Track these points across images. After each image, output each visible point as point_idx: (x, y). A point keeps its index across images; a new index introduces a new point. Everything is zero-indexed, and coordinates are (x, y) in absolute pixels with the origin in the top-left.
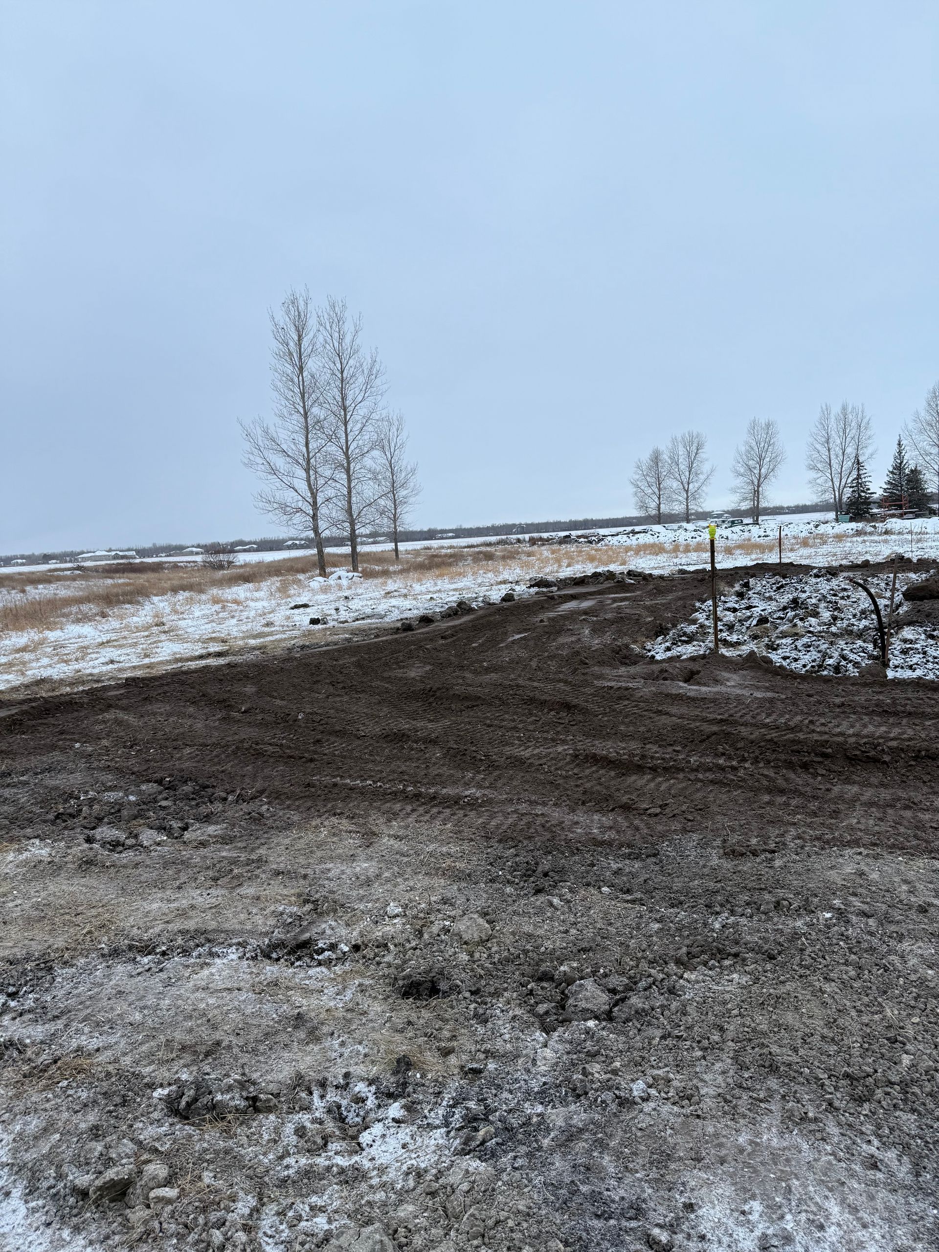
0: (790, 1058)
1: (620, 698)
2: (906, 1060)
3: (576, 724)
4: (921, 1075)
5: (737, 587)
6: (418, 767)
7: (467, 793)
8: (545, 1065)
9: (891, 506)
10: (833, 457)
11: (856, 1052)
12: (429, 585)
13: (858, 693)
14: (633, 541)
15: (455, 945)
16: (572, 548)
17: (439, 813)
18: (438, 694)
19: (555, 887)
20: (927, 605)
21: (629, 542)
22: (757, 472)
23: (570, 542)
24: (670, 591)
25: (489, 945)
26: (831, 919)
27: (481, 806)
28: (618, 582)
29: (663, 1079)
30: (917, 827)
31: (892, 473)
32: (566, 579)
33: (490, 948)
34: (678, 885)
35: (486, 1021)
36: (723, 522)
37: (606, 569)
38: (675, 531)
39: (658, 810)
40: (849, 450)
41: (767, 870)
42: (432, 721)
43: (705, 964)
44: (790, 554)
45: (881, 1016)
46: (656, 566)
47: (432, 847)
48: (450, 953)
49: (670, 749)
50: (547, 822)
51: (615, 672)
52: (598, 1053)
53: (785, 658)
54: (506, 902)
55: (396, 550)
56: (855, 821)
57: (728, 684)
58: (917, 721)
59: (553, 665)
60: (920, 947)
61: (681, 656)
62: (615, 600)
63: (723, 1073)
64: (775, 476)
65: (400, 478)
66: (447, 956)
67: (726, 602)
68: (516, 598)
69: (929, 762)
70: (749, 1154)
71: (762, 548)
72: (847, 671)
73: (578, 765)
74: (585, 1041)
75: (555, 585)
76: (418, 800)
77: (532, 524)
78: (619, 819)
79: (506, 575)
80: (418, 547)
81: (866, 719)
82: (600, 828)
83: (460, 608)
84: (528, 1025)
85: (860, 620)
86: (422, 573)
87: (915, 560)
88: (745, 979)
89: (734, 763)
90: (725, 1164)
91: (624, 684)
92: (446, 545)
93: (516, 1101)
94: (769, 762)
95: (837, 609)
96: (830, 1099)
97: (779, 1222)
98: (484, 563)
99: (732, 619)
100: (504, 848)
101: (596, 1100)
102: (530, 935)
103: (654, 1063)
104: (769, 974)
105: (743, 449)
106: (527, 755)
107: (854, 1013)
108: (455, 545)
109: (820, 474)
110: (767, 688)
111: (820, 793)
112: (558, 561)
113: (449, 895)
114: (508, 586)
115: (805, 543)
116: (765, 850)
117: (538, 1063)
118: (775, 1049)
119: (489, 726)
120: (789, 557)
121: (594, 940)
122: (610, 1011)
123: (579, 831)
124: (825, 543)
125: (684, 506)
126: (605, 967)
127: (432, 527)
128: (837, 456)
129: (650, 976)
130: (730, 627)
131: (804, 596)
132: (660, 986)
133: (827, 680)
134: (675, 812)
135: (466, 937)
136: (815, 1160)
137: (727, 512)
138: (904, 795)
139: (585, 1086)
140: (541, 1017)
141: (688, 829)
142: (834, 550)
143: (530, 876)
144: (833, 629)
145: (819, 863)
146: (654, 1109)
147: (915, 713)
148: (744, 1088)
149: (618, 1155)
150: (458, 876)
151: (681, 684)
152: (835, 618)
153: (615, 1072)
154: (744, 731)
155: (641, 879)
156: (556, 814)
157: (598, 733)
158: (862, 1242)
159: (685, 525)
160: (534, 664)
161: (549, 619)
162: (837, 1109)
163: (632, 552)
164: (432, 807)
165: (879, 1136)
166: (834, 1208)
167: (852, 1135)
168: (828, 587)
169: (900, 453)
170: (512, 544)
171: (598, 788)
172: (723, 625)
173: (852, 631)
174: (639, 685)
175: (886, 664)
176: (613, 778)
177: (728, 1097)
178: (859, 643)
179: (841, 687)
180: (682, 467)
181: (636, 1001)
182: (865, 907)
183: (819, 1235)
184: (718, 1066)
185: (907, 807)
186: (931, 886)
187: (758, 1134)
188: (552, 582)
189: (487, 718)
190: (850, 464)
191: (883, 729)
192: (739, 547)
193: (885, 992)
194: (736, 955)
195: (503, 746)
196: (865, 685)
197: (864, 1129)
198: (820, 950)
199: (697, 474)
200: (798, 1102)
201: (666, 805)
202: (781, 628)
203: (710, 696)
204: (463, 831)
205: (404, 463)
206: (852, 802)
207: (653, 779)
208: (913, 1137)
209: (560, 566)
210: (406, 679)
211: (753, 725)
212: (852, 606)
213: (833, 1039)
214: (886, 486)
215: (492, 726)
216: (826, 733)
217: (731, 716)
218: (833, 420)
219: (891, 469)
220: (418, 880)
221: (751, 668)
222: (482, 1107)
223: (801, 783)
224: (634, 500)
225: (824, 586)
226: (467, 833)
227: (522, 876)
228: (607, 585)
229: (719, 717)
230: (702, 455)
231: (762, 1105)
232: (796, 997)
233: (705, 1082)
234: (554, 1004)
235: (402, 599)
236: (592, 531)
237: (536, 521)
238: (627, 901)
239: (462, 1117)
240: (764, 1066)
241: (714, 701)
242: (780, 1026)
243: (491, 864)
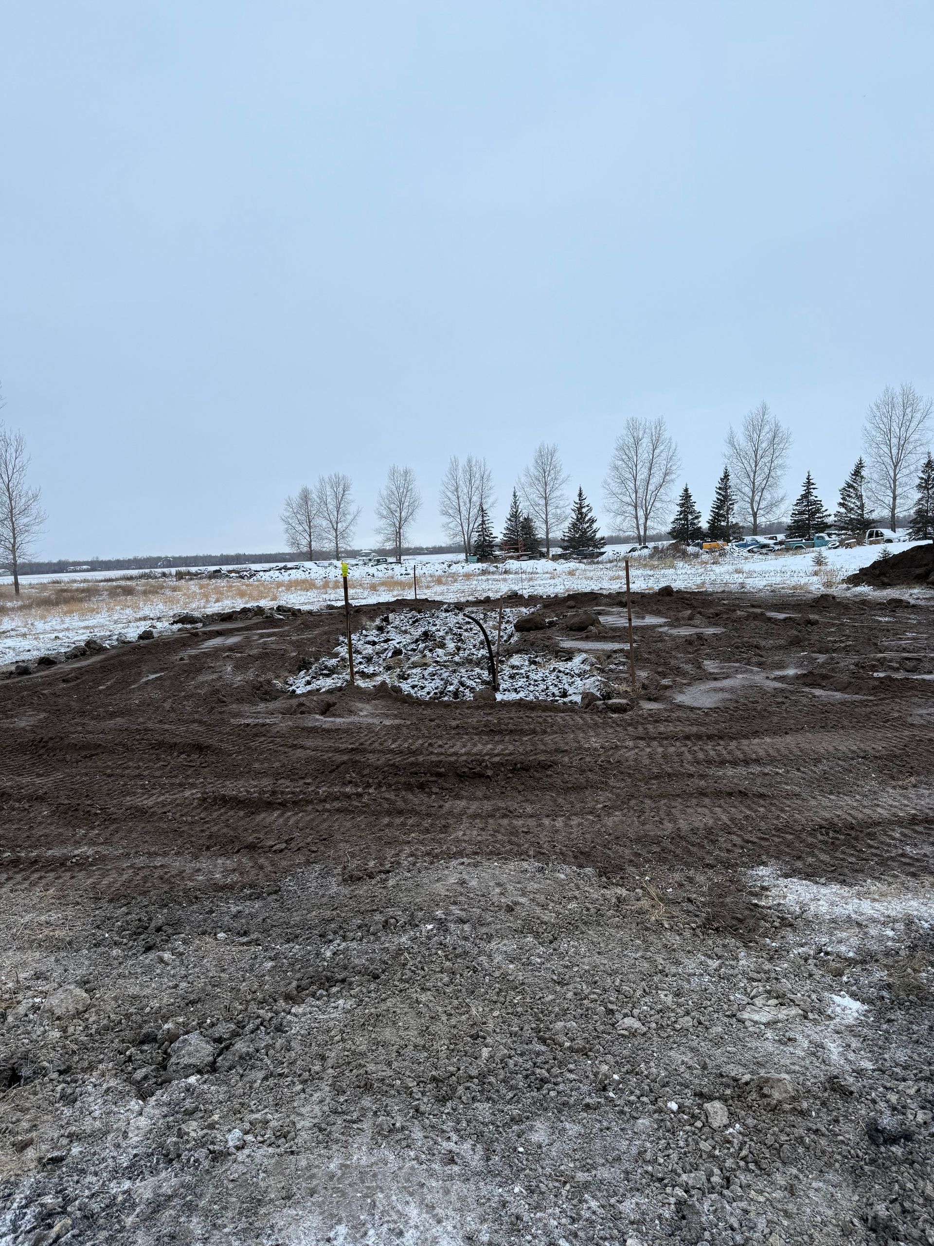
0: (384, 1074)
1: (256, 735)
2: (485, 1052)
3: (208, 766)
4: (497, 1064)
5: (378, 622)
6: (19, 829)
7: (76, 852)
8: (137, 1135)
9: (510, 549)
10: (462, 504)
11: (442, 1055)
12: (54, 623)
13: (472, 714)
14: (285, 577)
15: (45, 1022)
16: (222, 583)
17: (41, 878)
18: (50, 744)
19: (167, 941)
20: (532, 635)
21: (281, 578)
22: (397, 514)
23: (220, 577)
24: (317, 626)
25: (86, 1016)
26: (432, 930)
27: (91, 865)
28: (267, 617)
29: (261, 1122)
30: (512, 834)
31: (510, 520)
32: (213, 615)
33: (87, 1019)
34: (296, 918)
35: (75, 1101)
36: (370, 560)
37: (257, 604)
38: (326, 567)
39: (284, 846)
40: (474, 499)
41: (380, 890)
42: (42, 775)
43: (313, 995)
44: (426, 591)
45: (467, 1016)
46: (306, 601)
47: (28, 918)
48: (39, 1033)
49: (301, 782)
50: (166, 873)
51: (253, 709)
52: (196, 1109)
53: (413, 687)
54: (111, 965)
55: (16, 583)
56: (462, 833)
57: (361, 714)
58: (517, 738)
59: (188, 705)
60: (505, 945)
61: (320, 689)
62: (262, 636)
63: (321, 1102)
64: (414, 520)
65: (20, 504)
66: (35, 1037)
67: (367, 636)
68: (156, 635)
69: (524, 773)
70: (339, 1179)
71: (402, 585)
72: (464, 696)
73: (205, 809)
74: (184, 1099)
75: (201, 621)
76: (15, 867)
77: (180, 558)
78: (244, 860)
79: (147, 611)
80: (45, 581)
81: (476, 738)
82: (223, 872)
83: (89, 648)
84: (122, 1095)
85: (479, 650)
86: (47, 610)
87: (526, 596)
88: (351, 1003)
89: (360, 790)
90: (316, 1195)
91: (261, 721)
92: (78, 579)
93: (101, 1181)
94: (390, 785)
95: (460, 640)
96: (416, 1105)
97: (362, 1240)
98: (123, 598)
99: (371, 652)
100: (114, 908)
101: (188, 1160)
102: (135, 997)
103: (253, 1107)
104: (373, 995)
105: (385, 493)
106: (150, 804)
107: (444, 1018)
108: (90, 578)
109: (452, 519)
110: (396, 715)
111: (433, 811)
112: (206, 596)
113: (44, 969)
114: (149, 623)
115: (439, 581)
116: (380, 872)
117: (130, 1135)
118: (371, 1067)
119: (109, 776)
120: (424, 594)
121: (203, 990)
122: (215, 1062)
123: (201, 878)
124: (456, 581)
125: (333, 544)
126: (213, 1016)
127: (63, 559)
128: (465, 504)
129: (258, 1017)
130: (369, 660)
131: (434, 628)
132: (268, 1026)
133: (447, 705)
134: (300, 845)
135: (58, 1012)
136: (400, 1168)
137: (374, 551)
138: (503, 805)
139: (179, 1149)
140: (138, 1084)
141: (311, 860)
142: (462, 588)
143: (140, 934)
144: (457, 659)
145: (425, 878)
146: (249, 1156)
147: (516, 730)
148: (340, 1113)
149: (207, 1214)
150: (54, 946)
151: (318, 717)
152: (458, 649)
153: (211, 1127)
154: (372, 758)
155: (260, 919)
156: (176, 864)
157: (232, 773)
158: (436, 1238)
159: (335, 562)
160: (167, 705)
161: (190, 657)
162: (423, 1114)
163: (284, 588)
164: (33, 872)
165: (457, 1131)
166: (413, 1211)
167: (434, 1136)
168: (455, 621)
169: (515, 503)
170: (156, 578)
171: (225, 830)
172: (363, 658)
173: (471, 660)
174: (276, 720)
175: (496, 689)
176: (242, 818)
177: (323, 1126)
178: (477, 670)
179: (458, 711)
180: (330, 507)
181: (240, 1046)
182: (463, 914)
183: (398, 1242)
184: (317, 1096)
185: (504, 816)
186: (519, 886)
187: (349, 1157)
188: (198, 618)
189: (108, 767)
190: (476, 511)
191: (490, 746)
192: (383, 584)
193: (473, 992)
194: (343, 981)
195: (124, 796)
196: (478, 708)
197: (445, 1127)
198: (420, 962)
199: (344, 515)
200: (388, 1115)
201: (292, 839)
202: (413, 659)
203: (344, 727)
204: (68, 895)
205: (25, 488)
206: (459, 817)
207: (282, 815)
208: (486, 1125)
209: (208, 601)
210: (14, 729)
211: (380, 751)
212: (473, 638)
213: (424, 1046)
214: (505, 532)
215: (112, 775)
216: (442, 754)
217: (362, 744)
218: (460, 471)
219: (509, 517)
220: (8, 957)
221: (382, 697)
222: (60, 1199)
223: (417, 802)
224: (286, 536)
225: (453, 619)
226: (72, 896)
227: (131, 935)
228: (255, 620)
229: (350, 747)
230: (349, 497)
231: (355, 1126)
232: (394, 1012)
233: (302, 1115)
234: (153, 1067)
235: (20, 639)
236: (244, 566)
237: (184, 555)
238: (243, 944)
239: (34, 1217)
240: (359, 1087)
241: (347, 731)
242: (378, 1043)
243: (98, 927)
